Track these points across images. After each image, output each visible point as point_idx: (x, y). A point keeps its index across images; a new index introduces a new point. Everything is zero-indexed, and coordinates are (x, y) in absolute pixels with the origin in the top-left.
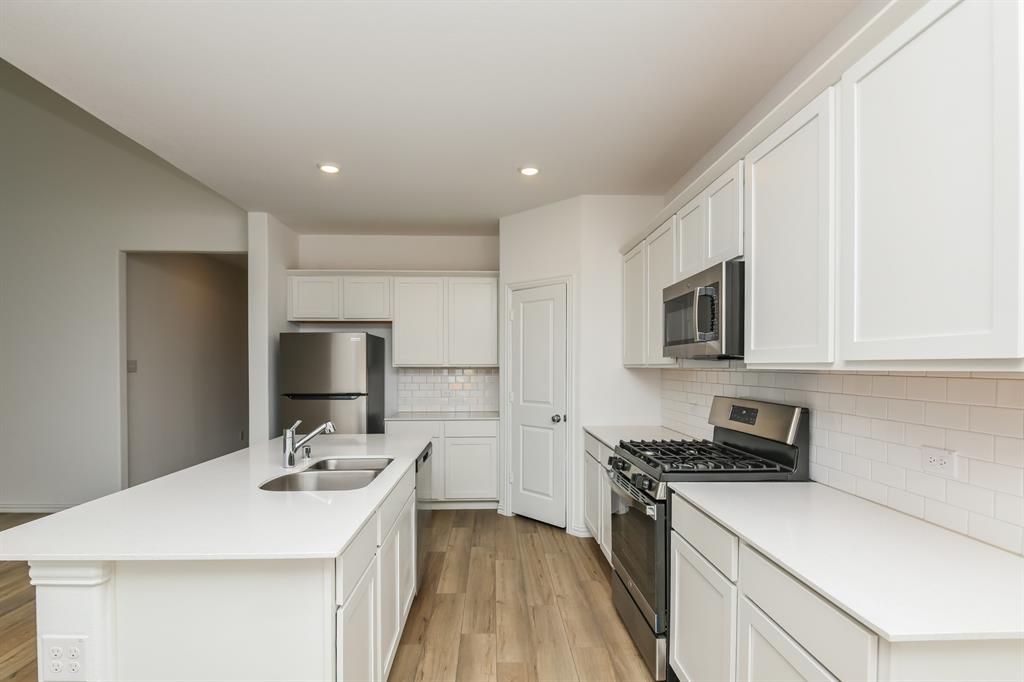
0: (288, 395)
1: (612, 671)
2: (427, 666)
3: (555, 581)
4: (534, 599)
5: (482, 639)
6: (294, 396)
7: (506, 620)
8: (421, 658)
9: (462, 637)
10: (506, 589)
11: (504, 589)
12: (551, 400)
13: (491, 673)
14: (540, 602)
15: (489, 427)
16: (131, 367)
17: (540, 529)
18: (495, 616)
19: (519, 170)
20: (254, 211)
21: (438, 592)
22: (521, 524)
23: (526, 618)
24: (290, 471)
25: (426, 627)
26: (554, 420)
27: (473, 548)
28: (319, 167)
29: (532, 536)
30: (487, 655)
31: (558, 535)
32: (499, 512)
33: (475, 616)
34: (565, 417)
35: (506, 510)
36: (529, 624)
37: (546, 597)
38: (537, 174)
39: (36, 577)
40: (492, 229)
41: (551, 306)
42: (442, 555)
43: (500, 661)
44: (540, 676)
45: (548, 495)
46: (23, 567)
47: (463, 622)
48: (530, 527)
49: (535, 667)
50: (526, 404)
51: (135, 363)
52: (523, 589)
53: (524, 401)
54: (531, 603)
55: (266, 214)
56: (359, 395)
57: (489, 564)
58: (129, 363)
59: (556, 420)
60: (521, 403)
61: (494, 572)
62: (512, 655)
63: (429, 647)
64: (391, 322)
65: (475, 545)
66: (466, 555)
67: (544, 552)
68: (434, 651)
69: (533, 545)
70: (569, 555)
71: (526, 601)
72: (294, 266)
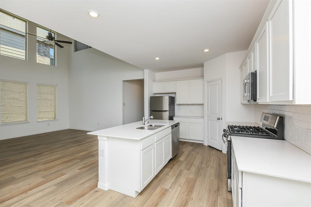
0: (152, 111)
1: (217, 186)
2: (170, 174)
3: (212, 163)
4: (204, 166)
5: (186, 171)
6: (153, 111)
7: (194, 169)
8: (170, 172)
9: (181, 170)
10: (197, 162)
11: (196, 162)
12: (217, 113)
13: (185, 178)
14: (205, 167)
15: (201, 120)
16: (124, 104)
17: (214, 150)
18: (191, 167)
19: (203, 50)
20: (145, 69)
21: (179, 160)
22: (209, 148)
23: (199, 170)
24: (144, 126)
25: (173, 166)
26: (218, 119)
27: (192, 152)
28: (155, 58)
29: (211, 151)
30: (185, 175)
31: (219, 152)
32: (204, 144)
33: (186, 166)
34: (221, 118)
35: (206, 144)
36: (199, 171)
37: (207, 166)
38: (208, 51)
39: (99, 138)
40: (202, 66)
41: (217, 86)
42: (184, 152)
43: (188, 177)
44: (196, 182)
45: (217, 141)
46: (97, 136)
47: (183, 167)
48: (212, 149)
49: (196, 180)
50: (211, 114)
51: (125, 103)
52: (202, 163)
53: (210, 113)
54: (202, 166)
55: (147, 70)
56: (167, 111)
57: (195, 156)
58: (123, 103)
59: (219, 119)
60: (209, 114)
61: (195, 158)
62: (191, 176)
63: (172, 170)
64: (176, 93)
65: (193, 151)
66: (190, 152)
67: (212, 156)
68: (173, 171)
69: (210, 153)
70: (220, 158)
71: (201, 166)
72: (154, 81)
